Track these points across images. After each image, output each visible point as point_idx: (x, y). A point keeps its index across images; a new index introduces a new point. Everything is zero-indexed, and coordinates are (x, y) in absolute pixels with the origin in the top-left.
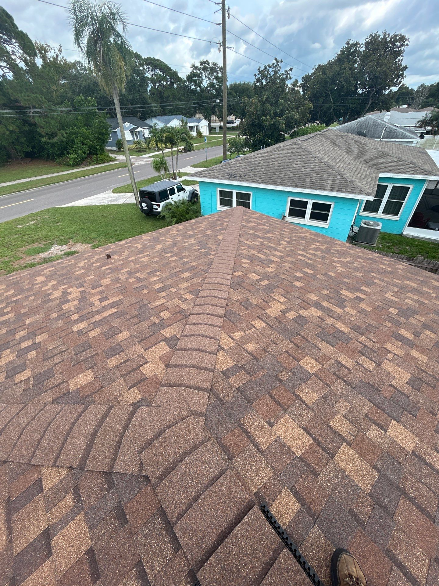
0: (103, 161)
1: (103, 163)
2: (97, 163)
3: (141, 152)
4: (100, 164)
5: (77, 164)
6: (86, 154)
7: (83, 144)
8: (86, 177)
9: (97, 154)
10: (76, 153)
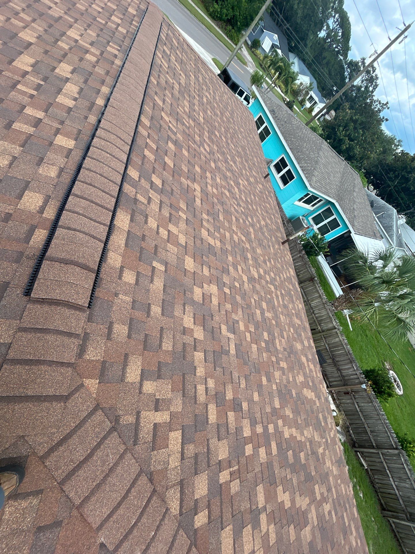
0: (231, 38)
1: (230, 39)
2: (226, 34)
3: (262, 67)
4: (228, 37)
5: (213, 16)
6: (226, 18)
7: (233, 8)
8: (209, 31)
9: (233, 28)
10: (221, 8)
